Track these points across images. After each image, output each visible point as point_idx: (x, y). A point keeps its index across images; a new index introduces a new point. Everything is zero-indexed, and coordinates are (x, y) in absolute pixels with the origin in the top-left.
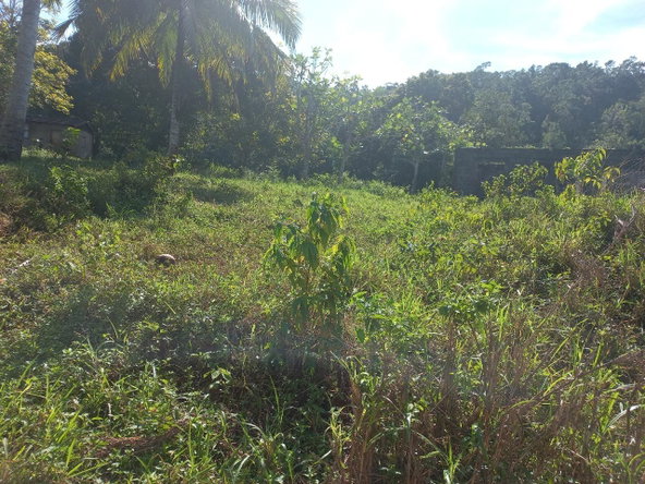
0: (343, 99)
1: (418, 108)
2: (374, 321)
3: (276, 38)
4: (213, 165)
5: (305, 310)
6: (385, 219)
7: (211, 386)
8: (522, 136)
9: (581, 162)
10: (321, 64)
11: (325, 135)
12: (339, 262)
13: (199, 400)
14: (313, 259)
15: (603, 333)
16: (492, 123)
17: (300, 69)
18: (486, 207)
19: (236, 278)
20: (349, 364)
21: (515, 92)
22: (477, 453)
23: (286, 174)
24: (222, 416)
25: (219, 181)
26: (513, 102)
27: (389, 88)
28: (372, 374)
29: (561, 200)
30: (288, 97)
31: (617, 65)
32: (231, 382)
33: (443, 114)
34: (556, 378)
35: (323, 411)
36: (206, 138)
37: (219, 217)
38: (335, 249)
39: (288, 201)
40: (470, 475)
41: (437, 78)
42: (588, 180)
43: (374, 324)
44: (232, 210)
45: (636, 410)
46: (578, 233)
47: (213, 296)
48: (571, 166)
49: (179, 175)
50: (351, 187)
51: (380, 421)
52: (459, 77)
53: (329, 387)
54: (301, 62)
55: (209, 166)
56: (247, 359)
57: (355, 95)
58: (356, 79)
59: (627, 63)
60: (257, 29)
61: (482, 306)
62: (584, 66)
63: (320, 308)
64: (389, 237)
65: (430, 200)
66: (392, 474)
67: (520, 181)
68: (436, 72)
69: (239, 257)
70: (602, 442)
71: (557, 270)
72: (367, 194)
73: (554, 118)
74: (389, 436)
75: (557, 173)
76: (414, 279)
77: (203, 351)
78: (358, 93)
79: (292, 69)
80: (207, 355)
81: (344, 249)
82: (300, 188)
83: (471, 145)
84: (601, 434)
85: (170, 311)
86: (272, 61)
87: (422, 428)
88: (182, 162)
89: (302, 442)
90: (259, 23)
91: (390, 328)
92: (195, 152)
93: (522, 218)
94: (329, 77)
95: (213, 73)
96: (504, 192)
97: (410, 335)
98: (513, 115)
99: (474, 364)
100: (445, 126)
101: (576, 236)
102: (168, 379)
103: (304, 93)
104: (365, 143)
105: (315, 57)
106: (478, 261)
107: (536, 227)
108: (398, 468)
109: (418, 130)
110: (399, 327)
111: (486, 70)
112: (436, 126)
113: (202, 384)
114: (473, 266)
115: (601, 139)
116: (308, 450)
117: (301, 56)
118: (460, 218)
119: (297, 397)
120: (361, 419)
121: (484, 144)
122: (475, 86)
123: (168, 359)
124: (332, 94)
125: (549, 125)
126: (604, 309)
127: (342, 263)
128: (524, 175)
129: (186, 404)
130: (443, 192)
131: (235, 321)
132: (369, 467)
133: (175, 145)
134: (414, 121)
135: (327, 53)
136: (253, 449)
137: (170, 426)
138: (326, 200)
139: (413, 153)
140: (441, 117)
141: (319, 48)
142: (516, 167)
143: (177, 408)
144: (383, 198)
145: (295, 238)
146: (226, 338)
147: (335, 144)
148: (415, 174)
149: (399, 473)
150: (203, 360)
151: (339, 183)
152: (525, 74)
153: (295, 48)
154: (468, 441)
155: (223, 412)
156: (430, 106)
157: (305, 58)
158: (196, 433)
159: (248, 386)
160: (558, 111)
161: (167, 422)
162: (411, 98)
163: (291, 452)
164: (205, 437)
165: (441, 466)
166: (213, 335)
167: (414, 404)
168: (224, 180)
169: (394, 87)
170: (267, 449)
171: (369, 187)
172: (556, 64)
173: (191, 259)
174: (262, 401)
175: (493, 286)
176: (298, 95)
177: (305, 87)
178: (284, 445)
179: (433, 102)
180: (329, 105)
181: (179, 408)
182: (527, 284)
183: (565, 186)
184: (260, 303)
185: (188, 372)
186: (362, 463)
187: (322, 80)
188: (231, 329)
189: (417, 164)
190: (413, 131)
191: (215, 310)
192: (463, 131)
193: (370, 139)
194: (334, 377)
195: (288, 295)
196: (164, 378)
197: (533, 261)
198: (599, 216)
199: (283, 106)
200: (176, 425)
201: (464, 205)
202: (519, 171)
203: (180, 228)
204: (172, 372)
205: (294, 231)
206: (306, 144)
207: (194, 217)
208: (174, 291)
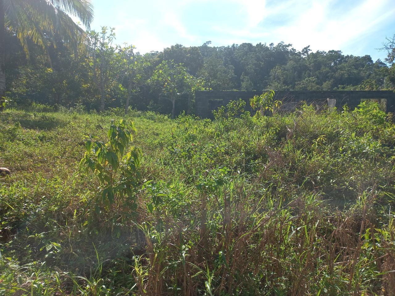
0: (125, 61)
1: (172, 67)
2: (158, 197)
3: (76, 19)
4: (34, 104)
5: (111, 196)
6: (157, 135)
7: (47, 256)
8: (231, 85)
9: (263, 97)
10: (108, 37)
11: (114, 83)
12: (132, 164)
13: (37, 268)
14: (114, 163)
15: (280, 190)
16: (215, 77)
17: (93, 40)
18: (215, 125)
19: (59, 180)
20: (144, 227)
21: (225, 59)
22: (223, 268)
23: (89, 108)
24: (56, 276)
25: (40, 115)
26: (225, 64)
27: (153, 54)
28: (158, 231)
29: (254, 119)
30: (88, 58)
31: (275, 46)
32: (62, 251)
33: (187, 71)
34: (260, 218)
35: (128, 259)
36: (28, 85)
37: (42, 139)
38: (129, 155)
39: (92, 126)
40: (220, 282)
41: (181, 49)
42: (267, 108)
43: (158, 200)
44: (52, 134)
45: (300, 229)
46: (264, 136)
47: (43, 194)
48: (258, 101)
49: (8, 111)
50: (134, 116)
51: (165, 259)
52: (194, 50)
53: (131, 243)
54: (94, 35)
55: (30, 104)
56: (72, 234)
57: (132, 58)
58: (132, 48)
59: (280, 45)
60: (61, 13)
61: (220, 182)
62: (259, 46)
63: (121, 194)
64: (161, 145)
65: (184, 122)
66: (175, 291)
67: (232, 109)
68: (181, 46)
69: (60, 166)
70: (285, 249)
71: (255, 158)
72: (145, 120)
73: (247, 74)
74: (172, 267)
75: (251, 104)
76: (179, 170)
77: (39, 233)
78: (133, 56)
79: (88, 40)
80: (42, 235)
81: (135, 155)
82: (99, 117)
83: (203, 89)
84: (285, 244)
85: (9, 208)
86: (73, 34)
87: (190, 259)
88: (10, 102)
89: (115, 282)
90: (62, 8)
91: (168, 200)
92: (20, 95)
93: (235, 130)
94: (115, 47)
95: (29, 40)
96: (224, 116)
97: (180, 204)
98: (225, 72)
99: (217, 215)
100: (188, 78)
101: (263, 138)
102: (12, 257)
103: (98, 56)
104: (141, 88)
105: (104, 32)
106: (215, 156)
107: (243, 134)
108: (178, 286)
109: (173, 80)
110: (173, 200)
111: (209, 45)
112: (183, 78)
113: (39, 255)
114: (212, 159)
115: (270, 85)
116: (121, 286)
117: (94, 32)
118: (202, 132)
119: (109, 254)
120: (154, 261)
121: (211, 89)
122: (203, 55)
123: (10, 242)
124: (117, 57)
125: (244, 78)
126: (280, 177)
127: (134, 164)
128: (234, 106)
129: (27, 272)
130: (191, 117)
131: (61, 209)
132: (161, 289)
133: (2, 90)
134: (170, 75)
135: (112, 31)
136: (82, 293)
137: (16, 289)
138: (121, 124)
139: (171, 94)
140: (185, 73)
141: (106, 27)
142: (230, 102)
143: (20, 276)
144: (155, 122)
145: (101, 150)
146: (55, 221)
147: (122, 89)
148: (173, 107)
149: (179, 289)
150: (39, 239)
151: (126, 113)
152: (229, 48)
153: (90, 26)
154: (218, 262)
155: (57, 272)
156: (179, 66)
157: (97, 33)
158: (37, 291)
159: (74, 251)
160: (248, 70)
161: (13, 288)
162: (167, 61)
163: (109, 290)
164: (44, 292)
165: (203, 280)
166: (45, 221)
167: (185, 245)
168: (44, 113)
169: (156, 54)
170: (92, 291)
171: (145, 115)
172: (246, 44)
173: (23, 170)
174: (85, 260)
175: (225, 170)
176: (93, 57)
177: (98, 51)
178: (104, 286)
179: (180, 64)
180: (116, 63)
181: (22, 275)
182: (241, 167)
183: (256, 111)
184: (78, 195)
185: (27, 249)
186: (156, 288)
187: (110, 48)
188: (59, 215)
189: (174, 101)
190: (170, 81)
191: (45, 203)
192: (198, 81)
193: (144, 85)
194: (134, 237)
195: (98, 188)
196: (8, 256)
197: (243, 154)
198: (274, 127)
199: (84, 64)
200: (20, 288)
201: (204, 124)
202: (232, 104)
203: (12, 148)
204: (14, 251)
205: (100, 145)
206: (102, 88)
207: (23, 140)
208: (11, 193)
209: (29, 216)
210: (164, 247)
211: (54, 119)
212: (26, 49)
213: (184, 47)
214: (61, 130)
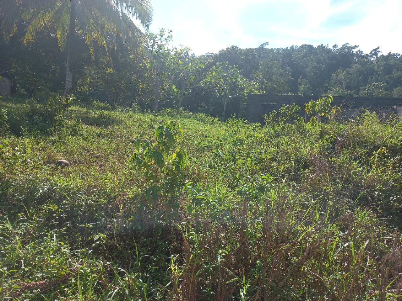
0: (180, 62)
2: (198, 200)
3: (137, 22)
4: (95, 102)
5: (155, 194)
6: (206, 137)
7: (94, 245)
8: (287, 88)
9: (319, 103)
10: (166, 39)
11: (168, 84)
12: (177, 164)
13: (85, 255)
14: (160, 162)
15: (331, 203)
16: (269, 80)
17: (152, 42)
18: (265, 130)
19: (110, 175)
20: (183, 227)
21: (282, 61)
22: (259, 278)
23: (143, 108)
24: (101, 264)
25: (99, 112)
26: (281, 67)
27: (208, 56)
28: (197, 233)
29: (308, 126)
30: (145, 59)
31: (339, 47)
32: (107, 242)
33: (240, 73)
34: (305, 231)
35: (166, 257)
36: (90, 84)
37: (99, 135)
38: (174, 156)
39: (145, 125)
40: (255, 292)
41: (237, 51)
42: (323, 114)
43: (198, 202)
44: (108, 131)
46: (318, 145)
47: (95, 187)
48: (314, 106)
49: (72, 108)
50: (185, 117)
51: (202, 262)
52: (250, 52)
53: (170, 242)
54: (153, 37)
55: (92, 102)
56: (117, 227)
57: (187, 60)
58: (188, 49)
59: (344, 47)
60: (124, 16)
61: (262, 189)
62: (321, 47)
63: (165, 193)
64: (208, 148)
65: (233, 125)
66: (209, 294)
67: (285, 114)
68: (236, 47)
69: (113, 162)
70: (330, 267)
71: (306, 167)
72: (195, 121)
74: (207, 270)
75: (306, 109)
76: (223, 173)
77: (88, 223)
78: (189, 58)
79: (146, 42)
80: (91, 225)
81: (180, 156)
82: (152, 117)
83: (257, 92)
84: (329, 262)
85: (65, 197)
86: (134, 36)
87: (227, 264)
88: (74, 100)
89: (153, 277)
90: (125, 11)
91: (208, 203)
92: (84, 93)
93: (286, 135)
94: (171, 48)
95: (94, 42)
96: (276, 121)
97: (220, 208)
98: (281, 75)
99: (258, 224)
100: (242, 81)
101: (316, 147)
102: (64, 242)
103: (155, 57)
104: (194, 90)
105: (162, 35)
106: (260, 162)
107: (294, 141)
108: (213, 290)
109: (226, 82)
110: (213, 203)
111: (267, 47)
112: (237, 81)
113: (87, 244)
114: (257, 165)
115: (331, 90)
116: (157, 282)
117: (152, 34)
118: (250, 136)
119: (150, 250)
120: (190, 261)
121: (264, 92)
122: (259, 56)
123: (64, 228)
124: (173, 58)
125: (302, 81)
126: (332, 190)
127: (179, 164)
128: (287, 111)
129: (76, 257)
130: (241, 120)
131: (109, 202)
132: (195, 290)
133: (69, 88)
134: (223, 77)
135: (169, 33)
136: (121, 284)
137: (66, 272)
138: (168, 125)
139: (223, 96)
140: (239, 75)
141: (164, 29)
142: (283, 106)
143: (71, 260)
144: (205, 124)
145: (149, 149)
146: (103, 214)
147: (175, 90)
148: (224, 109)
149: (213, 293)
150: (88, 229)
151: (177, 114)
152: (288, 50)
153: (148, 28)
154: (254, 271)
155: (101, 261)
156: (233, 68)
157: (155, 35)
158: (83, 276)
159: (118, 244)
160: (307, 73)
161: (64, 270)
162: (221, 63)
163: (146, 284)
164: (89, 278)
165: (238, 287)
166: (94, 212)
167: (222, 250)
168: (102, 111)
169: (211, 56)
170: (130, 283)
171: (196, 117)
172: (306, 45)
173: (80, 163)
174: (128, 253)
175: (269, 177)
176: (151, 58)
177: (155, 53)
178: (141, 280)
179: (234, 66)
180: (171, 65)
181: (72, 260)
182: (288, 176)
183: (311, 117)
184: (126, 190)
185: (77, 237)
186: (190, 289)
187: (166, 49)
188: (107, 208)
189: (225, 103)
190: (223, 83)
191: (96, 196)
192: (252, 84)
193: (197, 87)
194: (174, 236)
195: (144, 185)
196: (62, 241)
197: (292, 162)
198: (329, 135)
199: (142, 65)
200: (69, 272)
201: (253, 128)
202: (284, 108)
203: (72, 142)
204: (67, 237)
205: (148, 144)
206: (156, 89)
207: (82, 135)
208: (68, 184)
209: (81, 206)
210: (200, 249)
211: (111, 116)
212: (92, 51)
213: (240, 49)
214: (117, 127)
